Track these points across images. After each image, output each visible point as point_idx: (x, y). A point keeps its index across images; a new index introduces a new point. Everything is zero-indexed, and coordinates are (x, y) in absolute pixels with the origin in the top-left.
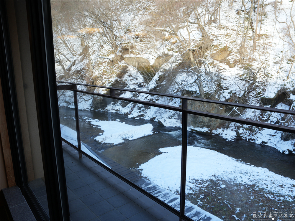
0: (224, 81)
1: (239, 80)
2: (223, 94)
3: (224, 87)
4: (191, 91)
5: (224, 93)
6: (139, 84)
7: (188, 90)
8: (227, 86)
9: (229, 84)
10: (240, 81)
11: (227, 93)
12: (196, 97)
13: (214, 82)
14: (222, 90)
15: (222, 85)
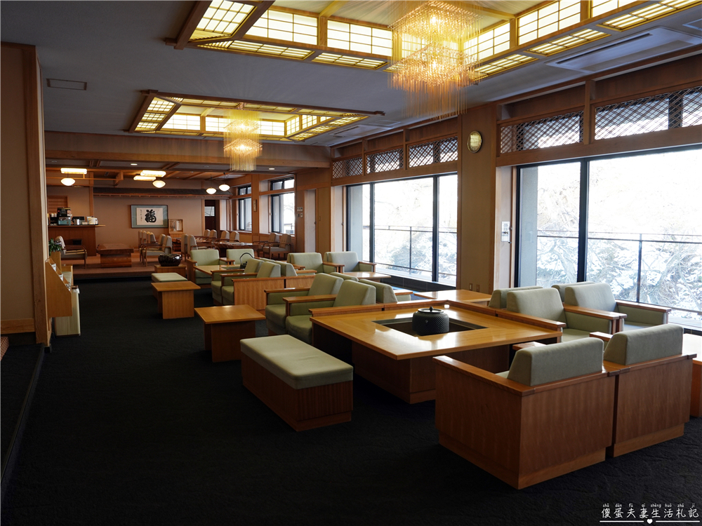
0: (622, 253)
1: (655, 250)
2: (618, 279)
3: (620, 263)
4: (550, 270)
5: (620, 275)
6: (450, 257)
7: (544, 268)
8: (627, 263)
9: (632, 259)
10: (658, 252)
11: (628, 276)
12: (560, 282)
13: (599, 253)
14: (617, 270)
15: (616, 260)
